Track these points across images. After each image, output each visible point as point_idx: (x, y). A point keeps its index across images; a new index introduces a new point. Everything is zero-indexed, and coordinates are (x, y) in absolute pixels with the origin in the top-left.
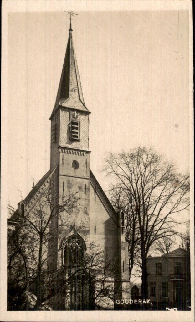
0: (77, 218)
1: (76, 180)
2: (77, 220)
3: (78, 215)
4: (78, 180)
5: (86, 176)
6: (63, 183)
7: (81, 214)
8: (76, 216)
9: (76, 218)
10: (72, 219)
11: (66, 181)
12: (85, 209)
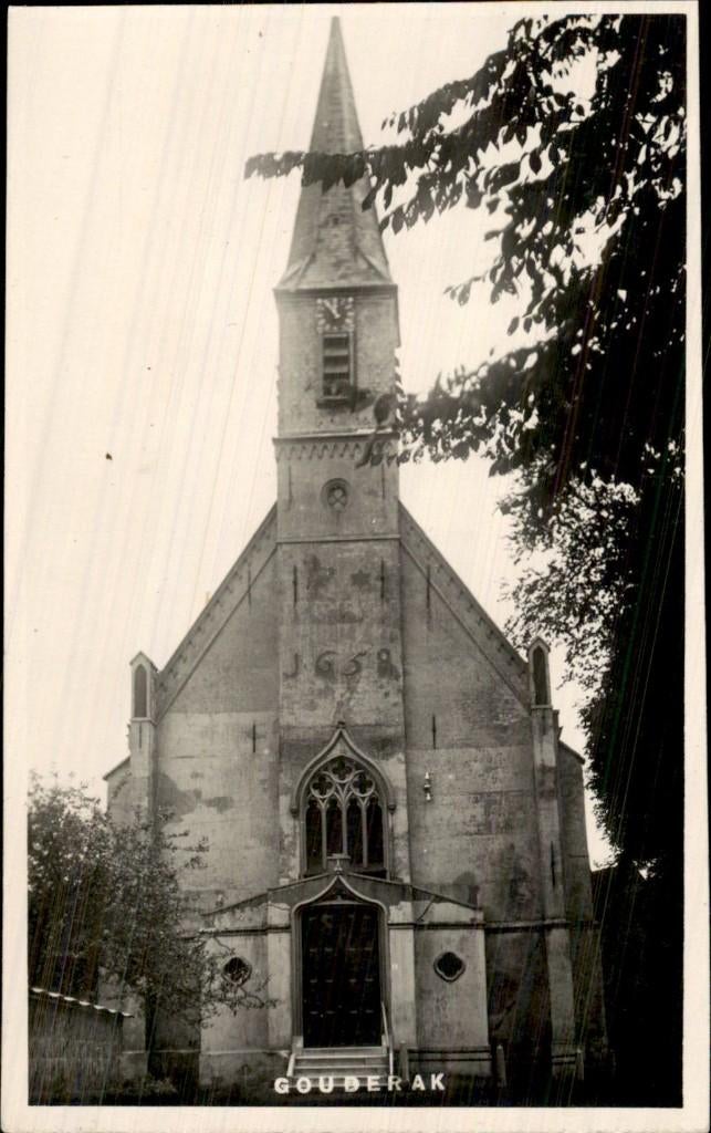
0: (352, 693)
1: (342, 551)
2: (352, 703)
3: (358, 682)
4: (350, 551)
5: (381, 531)
6: (292, 569)
7: (368, 678)
8: (349, 688)
9: (348, 695)
10: (334, 698)
11: (305, 562)
12: (384, 657)
